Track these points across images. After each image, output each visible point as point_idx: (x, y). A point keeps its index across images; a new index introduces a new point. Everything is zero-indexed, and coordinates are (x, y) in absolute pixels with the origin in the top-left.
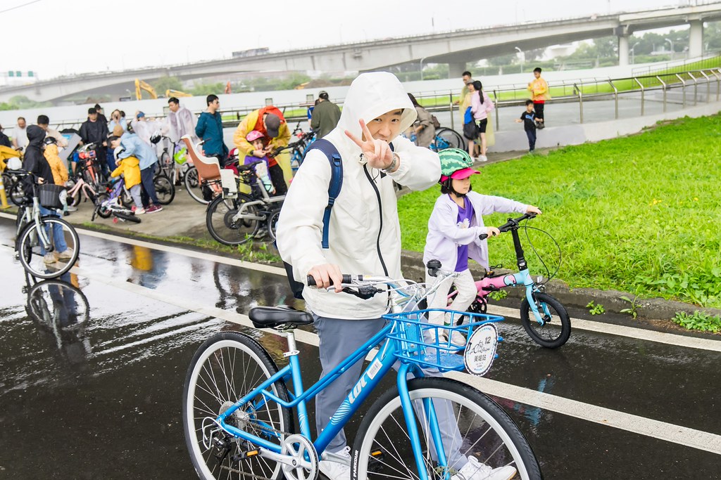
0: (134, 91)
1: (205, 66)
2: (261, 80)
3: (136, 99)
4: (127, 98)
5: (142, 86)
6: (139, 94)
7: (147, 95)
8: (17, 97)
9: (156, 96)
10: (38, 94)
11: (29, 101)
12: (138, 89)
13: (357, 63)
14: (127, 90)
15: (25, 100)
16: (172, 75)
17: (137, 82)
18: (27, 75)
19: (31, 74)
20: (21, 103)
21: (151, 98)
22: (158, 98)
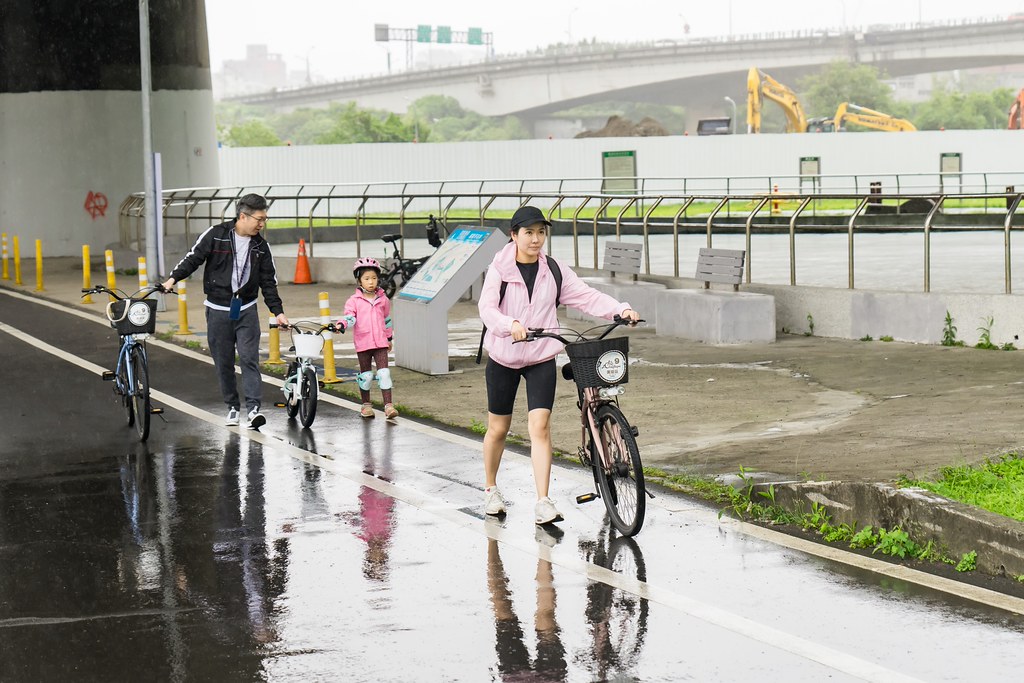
0: (741, 101)
1: (969, 36)
3: (742, 130)
4: (720, 123)
5: (766, 91)
6: (754, 111)
7: (781, 120)
8: (431, 98)
9: (803, 122)
10: (488, 93)
11: (461, 114)
12: (753, 98)
14: (727, 98)
15: (451, 109)
16: (866, 56)
17: (753, 79)
18: (465, 38)
19: (475, 37)
20: (436, 120)
21: (786, 130)
22: (808, 130)
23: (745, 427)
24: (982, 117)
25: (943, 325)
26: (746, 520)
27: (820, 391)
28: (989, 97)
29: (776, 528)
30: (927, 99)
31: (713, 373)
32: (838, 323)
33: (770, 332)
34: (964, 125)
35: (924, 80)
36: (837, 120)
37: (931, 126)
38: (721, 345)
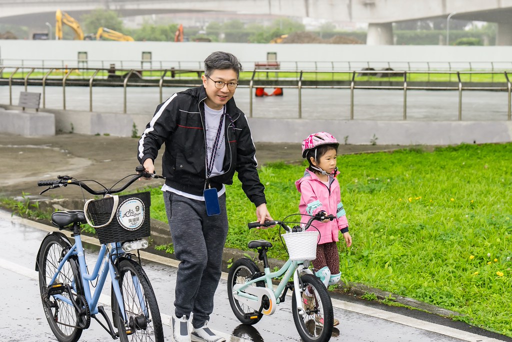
0: (54, 26)
2: (235, 25)
3: (54, 38)
4: (43, 35)
5: (65, 21)
6: (59, 30)
7: (71, 35)
9: (82, 35)
12: (59, 24)
13: (367, 12)
14: (47, 24)
16: (113, 7)
17: (59, 15)
21: (74, 39)
22: (85, 39)
23: (34, 175)
24: (164, 37)
25: (132, 128)
26: (25, 218)
27: (72, 158)
28: (167, 27)
29: (38, 221)
30: (140, 27)
31: (23, 150)
32: (85, 127)
33: (52, 131)
34: (156, 39)
35: (139, 19)
36: (98, 35)
37: (140, 39)
38: (29, 137)
